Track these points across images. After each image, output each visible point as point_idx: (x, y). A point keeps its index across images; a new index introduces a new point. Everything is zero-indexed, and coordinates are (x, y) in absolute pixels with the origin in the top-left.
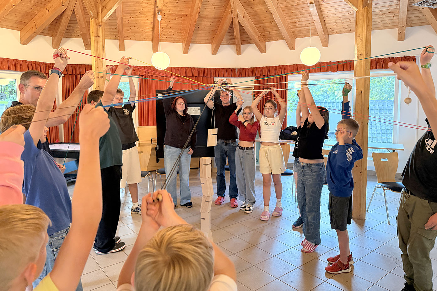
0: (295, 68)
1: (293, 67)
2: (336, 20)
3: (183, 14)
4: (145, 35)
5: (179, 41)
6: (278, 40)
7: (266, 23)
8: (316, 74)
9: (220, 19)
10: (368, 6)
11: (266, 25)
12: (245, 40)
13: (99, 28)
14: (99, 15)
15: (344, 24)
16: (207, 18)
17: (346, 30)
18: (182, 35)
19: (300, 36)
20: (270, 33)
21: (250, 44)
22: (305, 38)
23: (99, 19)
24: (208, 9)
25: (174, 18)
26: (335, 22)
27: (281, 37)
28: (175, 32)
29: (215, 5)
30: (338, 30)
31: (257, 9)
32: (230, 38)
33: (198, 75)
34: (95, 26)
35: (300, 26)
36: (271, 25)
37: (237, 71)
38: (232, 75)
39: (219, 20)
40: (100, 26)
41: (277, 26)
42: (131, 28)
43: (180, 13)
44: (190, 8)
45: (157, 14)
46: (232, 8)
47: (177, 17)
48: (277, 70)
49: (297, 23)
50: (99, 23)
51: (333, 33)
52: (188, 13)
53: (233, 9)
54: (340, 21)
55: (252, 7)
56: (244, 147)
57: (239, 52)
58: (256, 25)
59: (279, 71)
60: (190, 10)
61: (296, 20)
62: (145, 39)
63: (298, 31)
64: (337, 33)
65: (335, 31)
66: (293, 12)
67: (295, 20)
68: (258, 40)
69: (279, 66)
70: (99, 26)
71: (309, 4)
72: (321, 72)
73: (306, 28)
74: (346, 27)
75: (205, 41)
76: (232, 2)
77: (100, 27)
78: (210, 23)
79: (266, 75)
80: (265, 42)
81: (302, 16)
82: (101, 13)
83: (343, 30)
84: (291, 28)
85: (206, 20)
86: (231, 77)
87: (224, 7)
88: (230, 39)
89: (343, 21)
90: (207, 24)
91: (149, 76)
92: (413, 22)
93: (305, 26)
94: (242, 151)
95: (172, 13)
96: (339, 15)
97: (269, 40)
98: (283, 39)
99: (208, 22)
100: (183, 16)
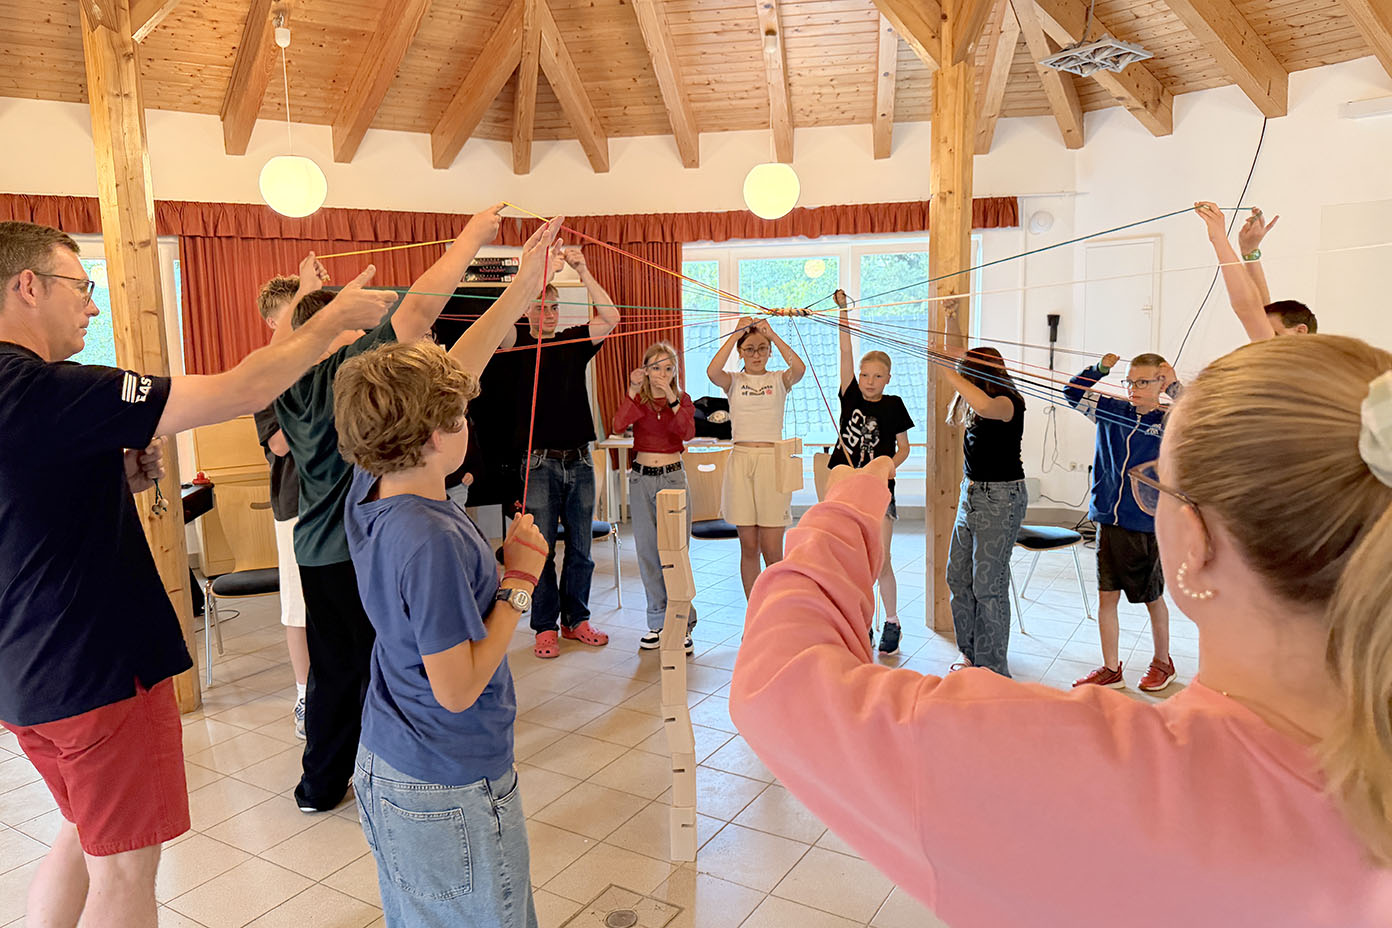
0: (704, 223)
1: (698, 220)
2: (820, 86)
3: (352, 27)
4: (197, 92)
5: (324, 116)
6: (646, 134)
7: (618, 78)
8: (760, 242)
9: (473, 53)
10: (966, 62)
11: (619, 84)
12: (543, 128)
13: (123, 65)
14: (123, 17)
15: (840, 99)
16: (433, 48)
17: (844, 117)
18: (336, 97)
19: (711, 128)
20: (627, 111)
21: (558, 139)
22: (727, 132)
23: (122, 30)
24: (440, 18)
25: (317, 38)
26: (817, 91)
27: (664, 126)
28: (312, 87)
29: (466, 7)
30: (821, 116)
31: (598, 32)
32: (496, 115)
33: (393, 235)
34: (108, 54)
35: (717, 95)
36: (633, 86)
37: (519, 225)
38: (507, 239)
39: (469, 57)
40: (129, 56)
41: (659, 89)
42: (149, 63)
43: (341, 25)
44: (381, 12)
45: (274, 23)
46: (525, 22)
47: (327, 37)
48: (651, 229)
49: (711, 86)
50: (124, 45)
51: (806, 124)
52: (372, 27)
53: (529, 28)
54: (831, 90)
55: (583, 26)
56: (659, 465)
57: (522, 165)
58: (585, 84)
59: (656, 231)
60: (378, 17)
61: (711, 77)
62: (197, 106)
63: (709, 111)
64: (817, 123)
65: (813, 117)
66: (704, 53)
67: (705, 77)
68: (589, 128)
69: (656, 215)
70: (125, 55)
71: (763, 33)
72: (776, 236)
73: (734, 102)
74: (843, 108)
75: (410, 122)
76: (531, 4)
77: (129, 59)
78: (439, 65)
79: (618, 242)
80: (607, 137)
81: (733, 66)
82: (127, 8)
83: (836, 114)
84: (691, 101)
85: (425, 53)
86: (504, 243)
87: (491, 18)
88: (496, 122)
89: (837, 91)
90: (427, 67)
91: (219, 238)
92: (1011, 107)
93: (731, 96)
94: (655, 478)
95: (314, 21)
96: (830, 72)
97: (618, 133)
98: (669, 131)
99: (432, 60)
100: (353, 34)
